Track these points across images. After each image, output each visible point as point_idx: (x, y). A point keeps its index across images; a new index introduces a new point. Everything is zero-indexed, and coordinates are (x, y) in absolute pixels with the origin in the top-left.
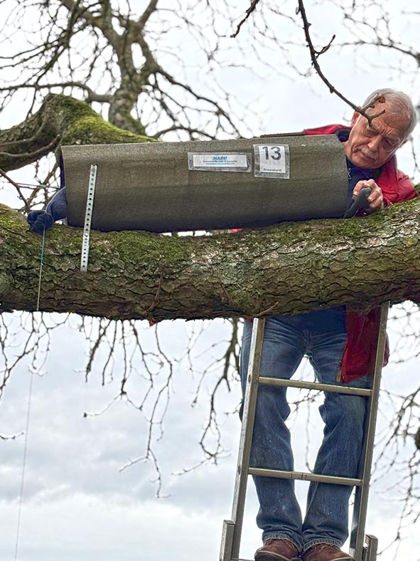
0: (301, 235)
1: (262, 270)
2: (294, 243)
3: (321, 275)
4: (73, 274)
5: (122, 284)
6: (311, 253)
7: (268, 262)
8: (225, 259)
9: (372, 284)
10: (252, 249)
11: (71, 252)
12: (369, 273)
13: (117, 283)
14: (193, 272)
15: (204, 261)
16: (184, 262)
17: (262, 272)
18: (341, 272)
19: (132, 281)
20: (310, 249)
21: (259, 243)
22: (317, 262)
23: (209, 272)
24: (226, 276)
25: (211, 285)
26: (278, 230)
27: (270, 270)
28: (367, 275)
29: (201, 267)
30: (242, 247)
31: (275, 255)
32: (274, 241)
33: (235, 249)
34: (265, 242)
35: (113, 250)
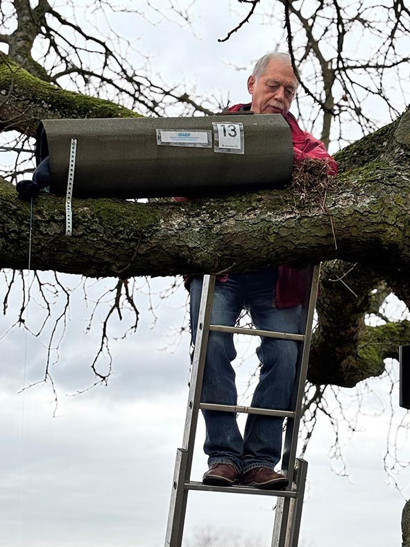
0: (254, 204)
1: (221, 234)
2: (248, 211)
3: (272, 239)
4: (59, 237)
5: (101, 246)
6: (263, 220)
7: (226, 227)
8: (189, 225)
9: (313, 247)
10: (212, 216)
11: (56, 218)
12: (312, 238)
13: (97, 246)
14: (162, 236)
15: (171, 226)
16: (155, 228)
17: (222, 237)
18: (289, 237)
19: (109, 244)
20: (262, 217)
21: (218, 211)
22: (268, 228)
23: (176, 236)
24: (191, 240)
25: (177, 248)
26: (234, 199)
27: (228, 235)
28: (309, 239)
29: (169, 232)
30: (204, 214)
31: (232, 222)
32: (231, 209)
33: (198, 215)
34: (223, 210)
35: (92, 216)
